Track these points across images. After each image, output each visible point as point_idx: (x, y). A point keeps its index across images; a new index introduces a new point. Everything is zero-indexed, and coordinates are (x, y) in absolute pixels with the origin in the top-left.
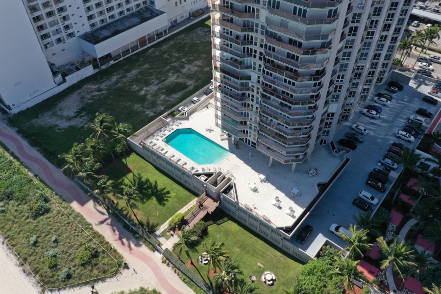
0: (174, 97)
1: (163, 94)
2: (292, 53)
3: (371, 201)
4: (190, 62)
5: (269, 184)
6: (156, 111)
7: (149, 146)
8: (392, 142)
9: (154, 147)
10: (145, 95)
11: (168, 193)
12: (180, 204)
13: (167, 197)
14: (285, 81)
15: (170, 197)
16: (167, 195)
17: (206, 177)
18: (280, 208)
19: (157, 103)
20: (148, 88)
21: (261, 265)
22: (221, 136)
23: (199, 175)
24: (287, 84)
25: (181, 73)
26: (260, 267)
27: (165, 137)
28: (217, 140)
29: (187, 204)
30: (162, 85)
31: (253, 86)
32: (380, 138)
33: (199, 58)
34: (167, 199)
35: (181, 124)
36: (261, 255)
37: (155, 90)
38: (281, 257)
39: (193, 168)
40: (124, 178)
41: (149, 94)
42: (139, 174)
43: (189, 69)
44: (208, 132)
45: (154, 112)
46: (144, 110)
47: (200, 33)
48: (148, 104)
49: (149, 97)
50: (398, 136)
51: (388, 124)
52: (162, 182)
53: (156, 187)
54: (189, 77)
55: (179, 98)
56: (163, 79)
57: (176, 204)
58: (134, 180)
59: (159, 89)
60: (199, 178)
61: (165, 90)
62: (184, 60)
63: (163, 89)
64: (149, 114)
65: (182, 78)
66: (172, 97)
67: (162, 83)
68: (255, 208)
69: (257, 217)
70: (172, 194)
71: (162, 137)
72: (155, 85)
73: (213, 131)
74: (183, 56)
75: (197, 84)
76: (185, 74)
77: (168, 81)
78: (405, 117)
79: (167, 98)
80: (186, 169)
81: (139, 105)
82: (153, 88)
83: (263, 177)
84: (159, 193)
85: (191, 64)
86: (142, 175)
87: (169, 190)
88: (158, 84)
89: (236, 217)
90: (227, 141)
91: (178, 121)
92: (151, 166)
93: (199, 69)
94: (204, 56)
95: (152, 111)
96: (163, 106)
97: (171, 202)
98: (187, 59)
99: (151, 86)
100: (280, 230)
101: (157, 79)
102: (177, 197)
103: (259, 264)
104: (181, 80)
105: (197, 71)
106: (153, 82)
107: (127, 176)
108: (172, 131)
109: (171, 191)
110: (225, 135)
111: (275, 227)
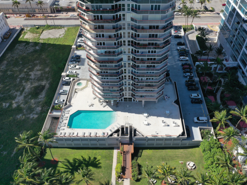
0: (41, 98)
1: (31, 99)
2: (152, 33)
3: (198, 97)
4: (31, 70)
5: (151, 117)
6: (37, 112)
7: (62, 137)
8: (180, 64)
9: (66, 135)
10: (18, 106)
11: (95, 158)
12: (109, 160)
13: (97, 161)
14: (149, 52)
15: (99, 160)
16: (96, 160)
17: (117, 134)
18: (168, 126)
19: (33, 107)
20: (16, 100)
21: (182, 162)
22: (101, 105)
23: (111, 135)
24: (151, 53)
25: (31, 79)
26: (182, 163)
27: (66, 125)
28: (102, 108)
29: (112, 157)
30: (25, 93)
31: (124, 64)
32: (174, 65)
33: (35, 65)
34: (99, 163)
35: (69, 111)
36: (176, 157)
37: (23, 99)
38: (184, 151)
39: (104, 133)
40: (58, 168)
41: (21, 104)
42: (66, 159)
43: (35, 75)
44: (91, 107)
45: (37, 114)
46: (27, 116)
47: (20, 48)
48: (27, 111)
49: (22, 106)
50: (180, 60)
51: (171, 57)
52: (85, 154)
53: (84, 160)
54: (40, 79)
55: (45, 96)
56: (21, 89)
57: (107, 162)
58: (66, 165)
59: (25, 97)
60: (113, 137)
61: (30, 96)
62: (25, 70)
63: (28, 96)
64: (33, 117)
65: (35, 82)
66: (40, 98)
67: (24, 92)
68: (157, 134)
69: (163, 138)
70: (99, 158)
71: (65, 126)
72: (19, 96)
73: (93, 104)
74: (22, 67)
75: (49, 81)
76: (35, 78)
77: (27, 88)
78: (175, 49)
79: (37, 100)
80: (99, 136)
81: (20, 115)
82: (20, 99)
83: (146, 115)
84: (90, 162)
85: (33, 71)
86: (68, 158)
87: (94, 156)
88: (21, 94)
89: (146, 146)
90: (107, 106)
91: (66, 110)
92: (67, 149)
93: (42, 72)
94: (37, 62)
95: (34, 114)
96: (38, 107)
97: (103, 162)
98: (27, 69)
99: (17, 98)
100: (180, 137)
101: (17, 91)
102: (103, 157)
103: (180, 162)
104: (36, 84)
105: (42, 74)
106: (16, 95)
107: (59, 166)
108: (68, 119)
109: (96, 157)
110: (104, 103)
111: (176, 137)
